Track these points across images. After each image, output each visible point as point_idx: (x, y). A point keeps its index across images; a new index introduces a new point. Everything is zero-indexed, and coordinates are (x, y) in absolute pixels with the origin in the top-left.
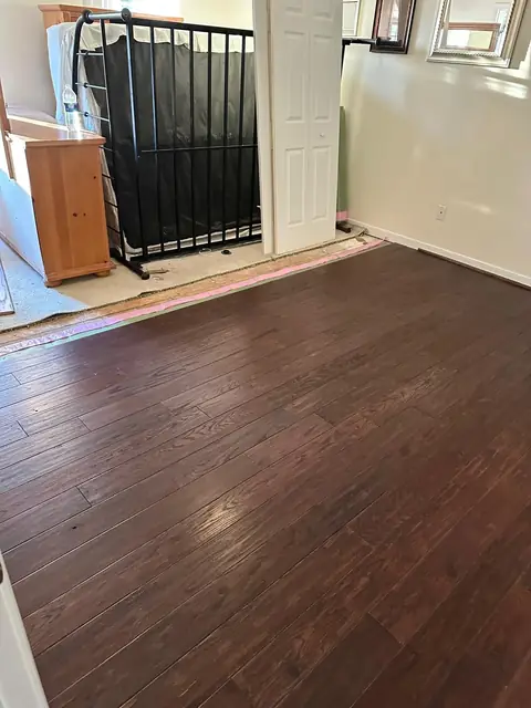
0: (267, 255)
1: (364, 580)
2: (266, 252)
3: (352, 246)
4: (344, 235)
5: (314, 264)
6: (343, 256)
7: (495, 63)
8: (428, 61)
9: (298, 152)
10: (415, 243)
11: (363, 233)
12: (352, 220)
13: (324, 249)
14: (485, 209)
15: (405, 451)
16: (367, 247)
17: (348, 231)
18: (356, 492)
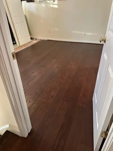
0: (19, 46)
1: (58, 84)
2: (18, 46)
3: (35, 42)
4: (32, 40)
5: (29, 46)
6: (34, 43)
7: (51, 1)
8: (39, 3)
9: (18, 24)
10: (46, 39)
11: (36, 39)
12: (33, 37)
13: (30, 43)
14: (57, 29)
15: (58, 68)
16: (38, 41)
17: (33, 39)
18: (52, 75)
